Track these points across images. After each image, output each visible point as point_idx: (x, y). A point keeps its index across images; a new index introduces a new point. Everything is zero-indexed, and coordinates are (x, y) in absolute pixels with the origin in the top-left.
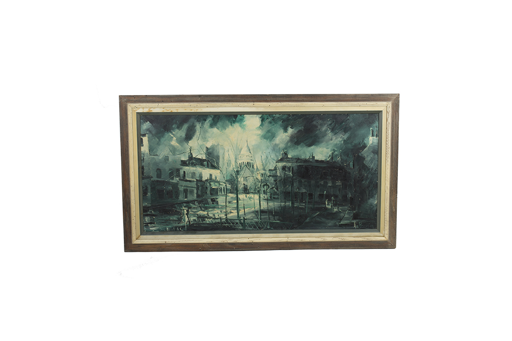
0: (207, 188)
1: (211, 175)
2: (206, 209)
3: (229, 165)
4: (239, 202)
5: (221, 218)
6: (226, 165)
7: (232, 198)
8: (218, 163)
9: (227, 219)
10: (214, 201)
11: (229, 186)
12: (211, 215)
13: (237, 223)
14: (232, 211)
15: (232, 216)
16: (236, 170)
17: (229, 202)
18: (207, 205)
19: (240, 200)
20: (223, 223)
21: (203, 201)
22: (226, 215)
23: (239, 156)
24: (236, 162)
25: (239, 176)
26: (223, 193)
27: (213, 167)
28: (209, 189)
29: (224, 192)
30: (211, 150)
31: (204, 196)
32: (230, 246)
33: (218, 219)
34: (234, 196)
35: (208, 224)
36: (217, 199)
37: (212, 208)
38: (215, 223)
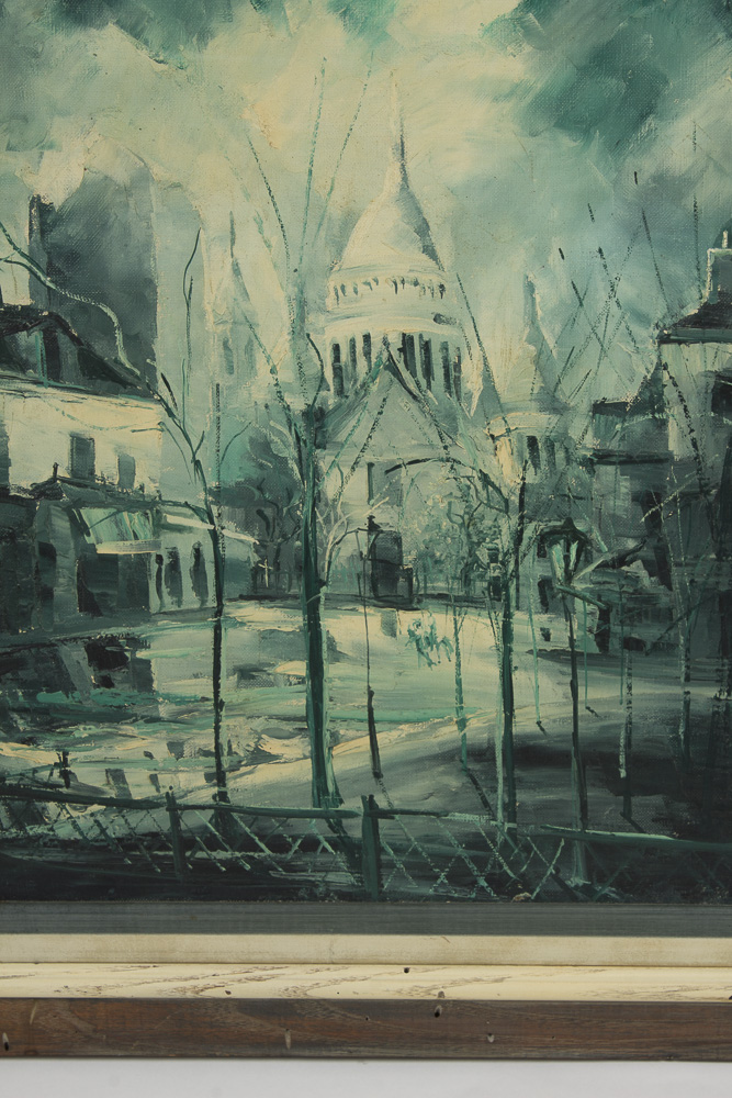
0: (48, 553)
1: (82, 447)
2: (48, 723)
3: (239, 356)
4: (331, 671)
5: (173, 805)
6: (215, 357)
7: (268, 637)
8: (140, 345)
9: (223, 811)
10: (118, 660)
11: (240, 543)
12: (89, 776)
13: (310, 844)
14: (272, 746)
15: (271, 787)
16: (298, 404)
17: (247, 674)
18: (58, 698)
19: (337, 656)
20: (189, 843)
21: (20, 664)
22: (218, 777)
23: (333, 282)
24: (300, 332)
25: (324, 459)
26: (190, 599)
27: (102, 377)
28: (67, 563)
29: (200, 588)
30: (74, 230)
31: (25, 617)
32: (254, 1025)
33: (147, 805)
34: (284, 620)
35: (66, 844)
36: (137, 643)
37: (99, 718)
38: (129, 843)
